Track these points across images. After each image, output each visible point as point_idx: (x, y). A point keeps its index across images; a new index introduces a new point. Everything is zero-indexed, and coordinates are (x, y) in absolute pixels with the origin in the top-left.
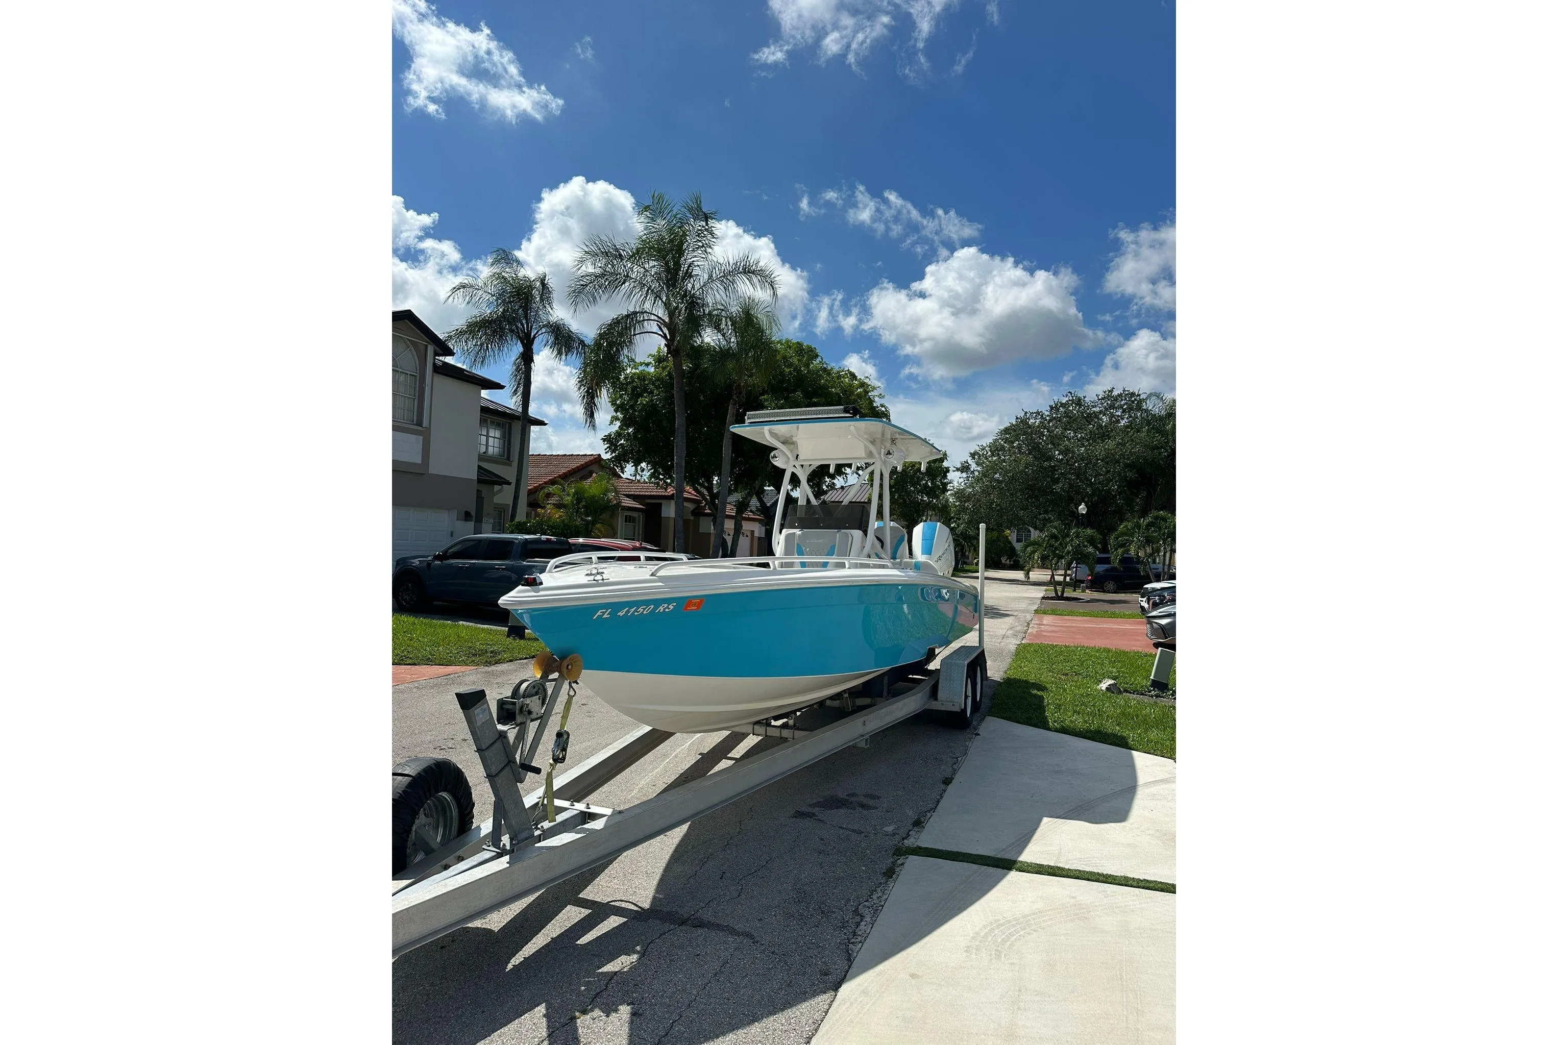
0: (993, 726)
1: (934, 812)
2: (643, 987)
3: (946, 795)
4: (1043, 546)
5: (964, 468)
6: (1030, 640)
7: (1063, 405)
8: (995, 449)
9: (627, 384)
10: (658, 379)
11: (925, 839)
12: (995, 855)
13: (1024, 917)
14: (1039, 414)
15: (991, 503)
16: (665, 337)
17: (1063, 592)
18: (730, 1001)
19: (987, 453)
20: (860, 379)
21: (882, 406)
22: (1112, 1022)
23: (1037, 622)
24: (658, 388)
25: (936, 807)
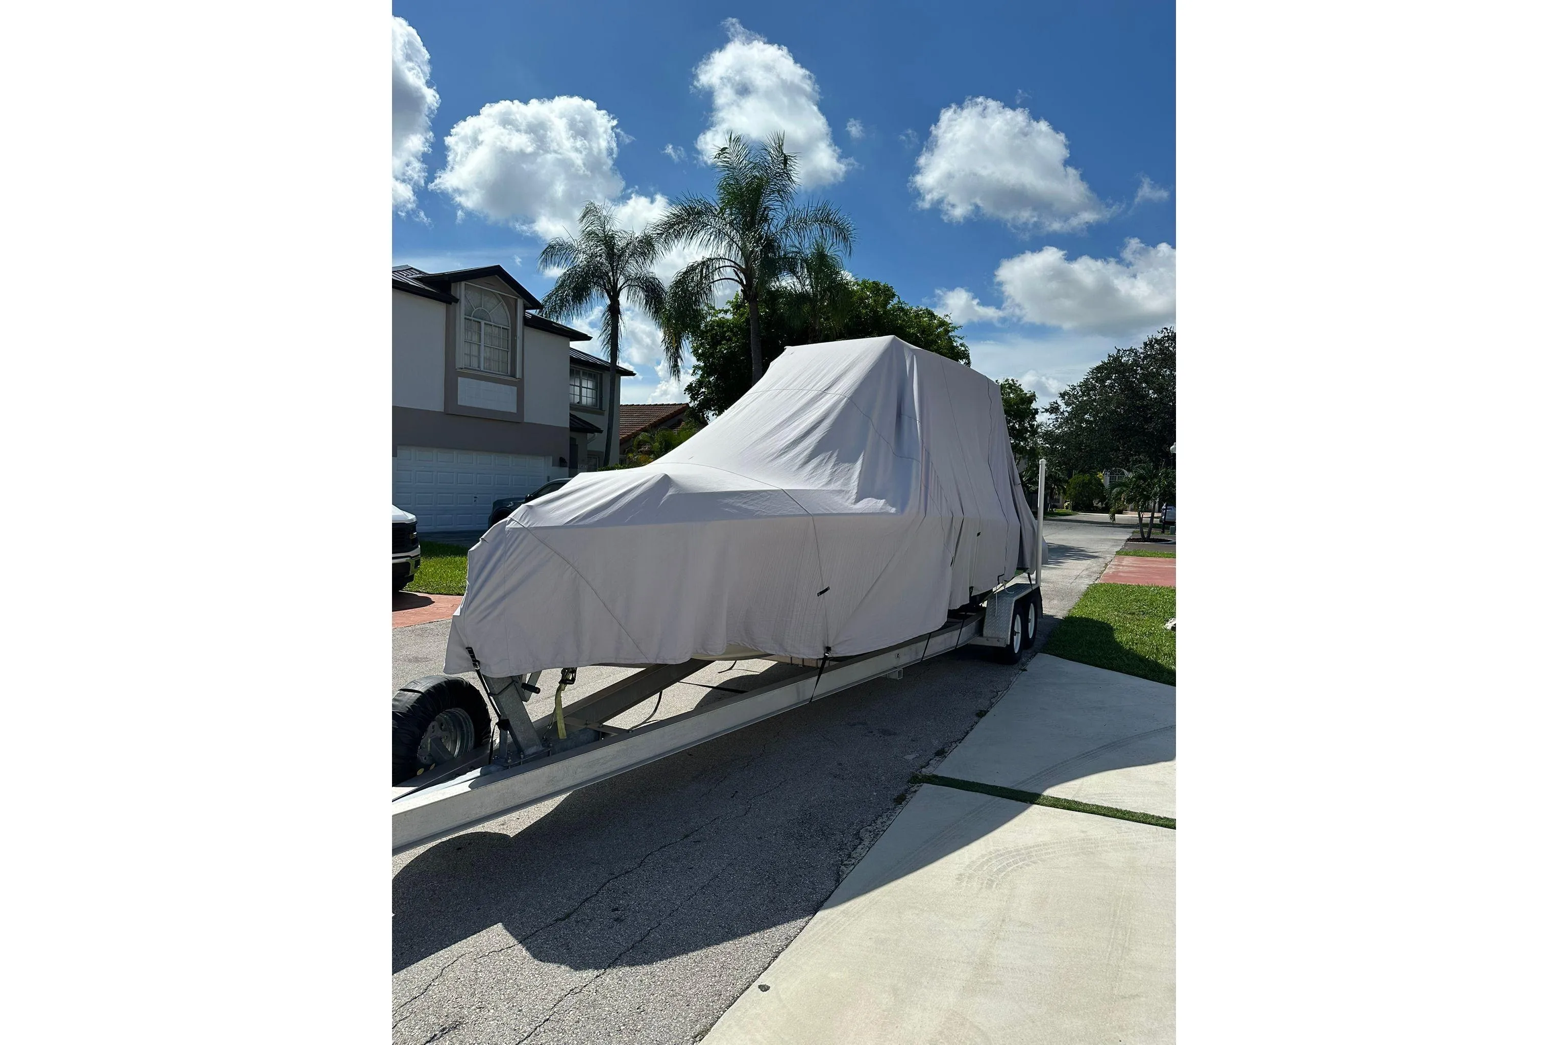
0: (1043, 663)
1: (960, 743)
2: (631, 895)
3: (976, 728)
4: (1129, 487)
5: (1054, 409)
6: (1103, 580)
7: (1157, 341)
8: (1086, 387)
9: (707, 332)
10: (735, 326)
11: (944, 769)
12: (1013, 786)
13: (1026, 848)
14: (1133, 352)
15: (1080, 444)
16: (741, 283)
17: (1149, 533)
18: (711, 913)
19: (1078, 393)
20: (940, 318)
21: (962, 345)
22: (1093, 957)
23: (1116, 563)
24: (735, 335)
25: (963, 738)
